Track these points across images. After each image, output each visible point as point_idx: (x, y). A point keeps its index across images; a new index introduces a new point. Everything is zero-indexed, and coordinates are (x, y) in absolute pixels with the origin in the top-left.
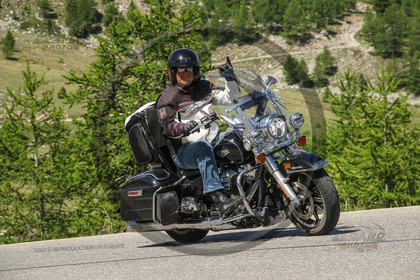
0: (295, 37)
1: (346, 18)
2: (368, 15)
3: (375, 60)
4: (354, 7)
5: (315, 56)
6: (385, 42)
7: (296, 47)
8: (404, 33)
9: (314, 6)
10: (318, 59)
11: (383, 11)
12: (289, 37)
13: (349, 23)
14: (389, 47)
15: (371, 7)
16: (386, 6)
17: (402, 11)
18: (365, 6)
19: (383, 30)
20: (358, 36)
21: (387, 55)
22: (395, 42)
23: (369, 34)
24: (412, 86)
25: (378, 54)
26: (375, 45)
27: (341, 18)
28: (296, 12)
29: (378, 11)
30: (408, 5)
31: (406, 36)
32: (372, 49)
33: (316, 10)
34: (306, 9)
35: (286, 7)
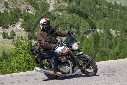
0: (5, 27)
1: (17, 22)
2: (22, 21)
3: (25, 32)
4: (19, 20)
5: (10, 32)
6: (27, 28)
7: (5, 30)
8: (31, 26)
9: (9, 19)
10: (11, 32)
11: (26, 20)
12: (3, 27)
13: (18, 23)
14: (28, 29)
15: (23, 19)
16: (27, 19)
17: (30, 20)
18: (22, 19)
19: (26, 25)
20: (20, 27)
21: (27, 31)
22: (29, 28)
23: (23, 26)
24: (34, 38)
25: (25, 31)
26: (24, 29)
27: (16, 22)
28: (5, 21)
29: (25, 21)
30: (32, 19)
31: (32, 26)
32: (24, 30)
33: (10, 20)
34: (7, 20)
35: (2, 20)
